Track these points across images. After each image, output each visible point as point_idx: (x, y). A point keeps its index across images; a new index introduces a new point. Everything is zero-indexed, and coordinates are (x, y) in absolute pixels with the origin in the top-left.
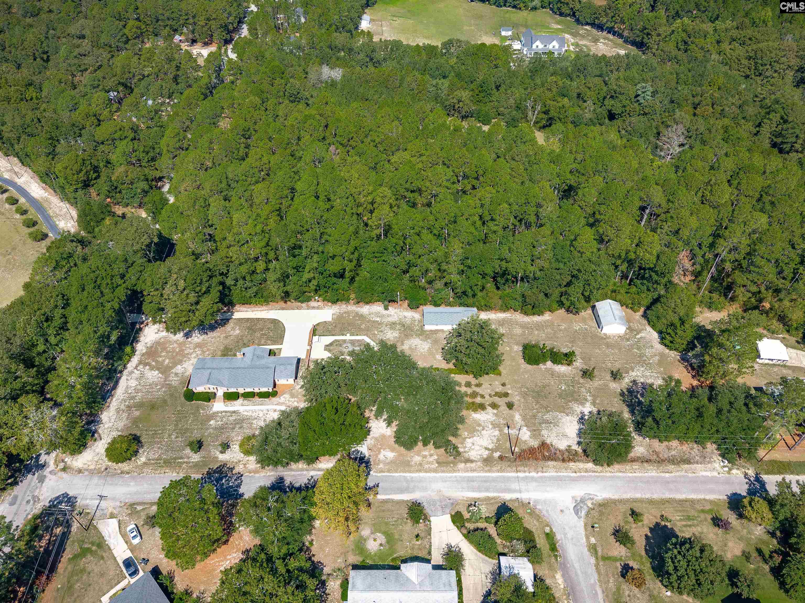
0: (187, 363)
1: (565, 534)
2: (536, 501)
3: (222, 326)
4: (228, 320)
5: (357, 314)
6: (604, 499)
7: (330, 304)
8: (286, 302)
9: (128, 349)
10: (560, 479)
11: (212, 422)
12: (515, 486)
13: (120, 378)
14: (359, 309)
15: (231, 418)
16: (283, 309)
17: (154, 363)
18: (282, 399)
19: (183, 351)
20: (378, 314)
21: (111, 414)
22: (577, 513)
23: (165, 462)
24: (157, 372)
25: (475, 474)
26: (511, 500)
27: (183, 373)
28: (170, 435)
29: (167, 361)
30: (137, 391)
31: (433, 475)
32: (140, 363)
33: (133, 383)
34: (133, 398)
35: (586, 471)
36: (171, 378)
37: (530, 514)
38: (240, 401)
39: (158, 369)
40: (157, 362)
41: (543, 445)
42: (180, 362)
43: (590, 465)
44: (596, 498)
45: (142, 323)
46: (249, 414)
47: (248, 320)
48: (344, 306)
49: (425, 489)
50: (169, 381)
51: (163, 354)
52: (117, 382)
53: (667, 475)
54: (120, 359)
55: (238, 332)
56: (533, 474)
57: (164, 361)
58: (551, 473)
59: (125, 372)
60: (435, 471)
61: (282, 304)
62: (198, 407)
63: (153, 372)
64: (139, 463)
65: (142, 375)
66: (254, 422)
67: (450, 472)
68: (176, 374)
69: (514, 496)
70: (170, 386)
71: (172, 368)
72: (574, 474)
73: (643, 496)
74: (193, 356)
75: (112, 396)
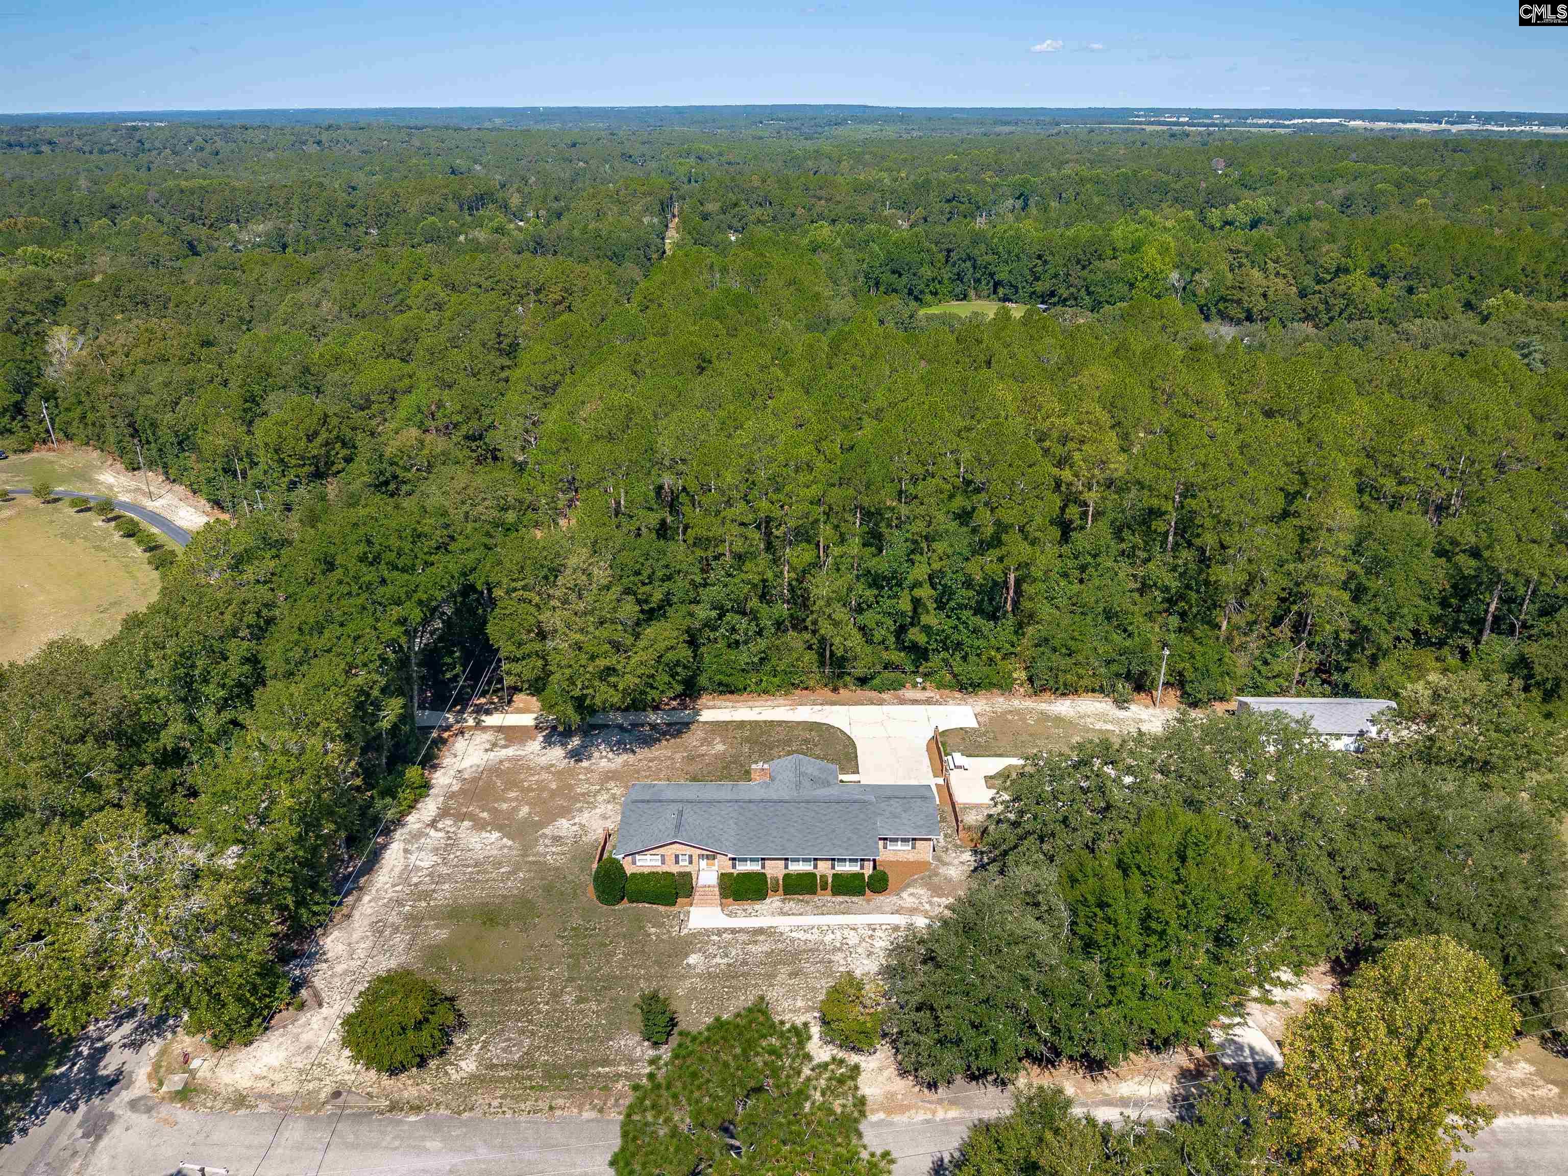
0: (586, 815)
3: (673, 736)
4: (687, 725)
5: (1044, 717)
7: (958, 695)
8: (835, 690)
9: (413, 773)
11: (693, 959)
13: (384, 847)
14: (1043, 706)
15: (752, 948)
17: (485, 815)
18: (907, 899)
19: (571, 787)
20: (1102, 717)
21: (356, 936)
23: (548, 1076)
24: (496, 835)
27: (577, 839)
28: (555, 996)
29: (525, 810)
30: (437, 878)
32: (444, 812)
33: (426, 861)
34: (426, 895)
36: (541, 849)
38: (773, 902)
39: (500, 828)
40: (494, 812)
42: (565, 812)
45: (448, 728)
46: (814, 936)
47: (742, 724)
48: (1001, 699)
50: (538, 854)
51: (512, 795)
52: (375, 857)
54: (390, 792)
55: (720, 747)
57: (515, 810)
59: (399, 834)
61: (827, 693)
62: (638, 921)
63: (484, 834)
64: (455, 1076)
65: (452, 843)
66: (838, 957)
68: (557, 839)
70: (541, 867)
71: (542, 825)
74: (600, 798)
75: (361, 889)
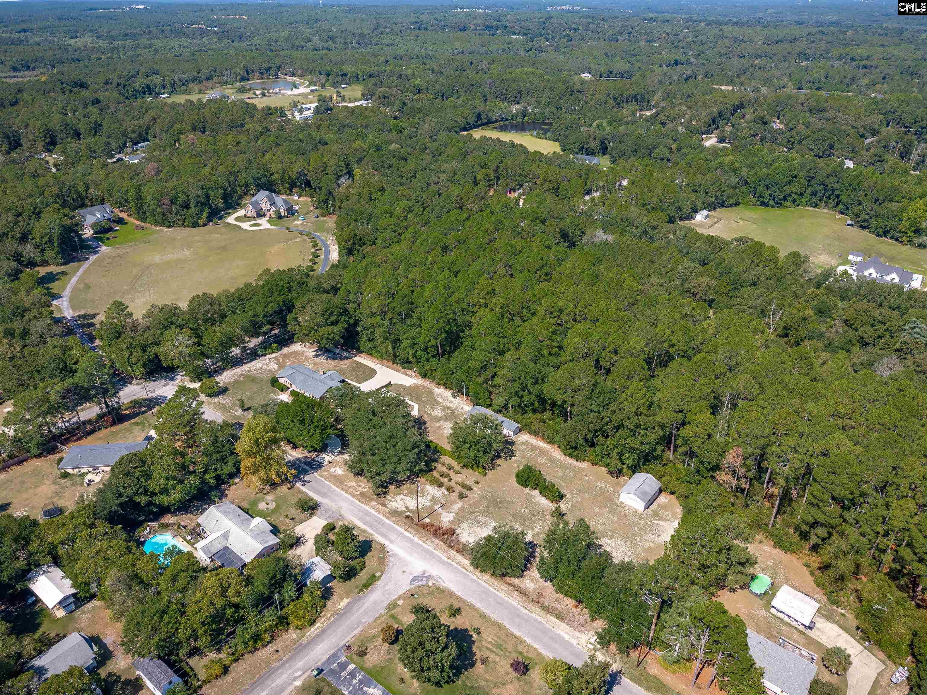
1: (386, 584)
2: (395, 555)
3: (341, 360)
4: (348, 358)
5: (431, 390)
6: (446, 588)
7: (419, 377)
10: (432, 555)
12: (392, 537)
13: (255, 360)
16: (387, 367)
17: (281, 361)
19: (304, 362)
21: (231, 373)
22: (413, 580)
23: (223, 407)
24: (277, 366)
25: (376, 514)
26: (378, 543)
29: (289, 363)
30: (255, 370)
31: (349, 497)
32: (275, 357)
33: (259, 365)
34: (250, 372)
35: (458, 563)
37: (379, 558)
39: (280, 365)
40: (284, 361)
41: (452, 532)
43: (467, 562)
44: (442, 583)
47: (360, 363)
48: (427, 382)
49: (334, 501)
50: (276, 372)
51: (292, 359)
53: (525, 611)
55: (346, 367)
56: (416, 539)
58: (430, 547)
59: (262, 358)
60: (354, 496)
62: (273, 391)
64: (212, 401)
67: (362, 502)
69: (382, 541)
72: (446, 559)
73: (482, 609)
75: (242, 366)
